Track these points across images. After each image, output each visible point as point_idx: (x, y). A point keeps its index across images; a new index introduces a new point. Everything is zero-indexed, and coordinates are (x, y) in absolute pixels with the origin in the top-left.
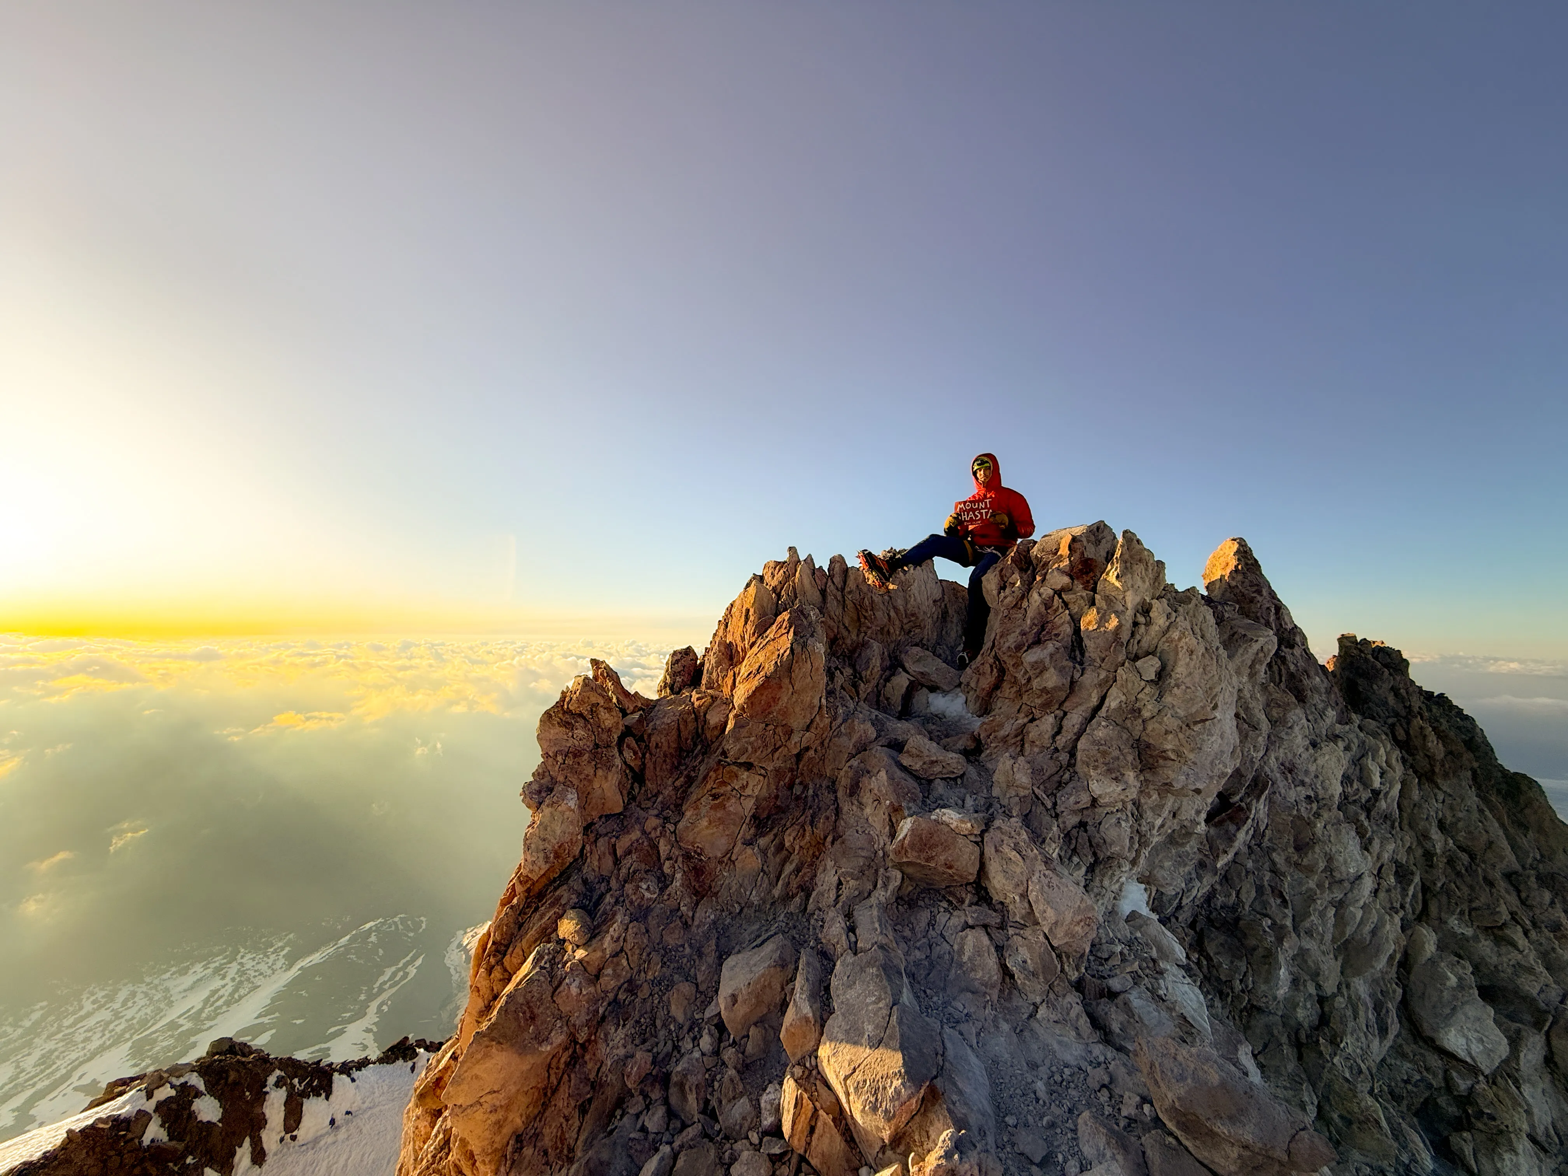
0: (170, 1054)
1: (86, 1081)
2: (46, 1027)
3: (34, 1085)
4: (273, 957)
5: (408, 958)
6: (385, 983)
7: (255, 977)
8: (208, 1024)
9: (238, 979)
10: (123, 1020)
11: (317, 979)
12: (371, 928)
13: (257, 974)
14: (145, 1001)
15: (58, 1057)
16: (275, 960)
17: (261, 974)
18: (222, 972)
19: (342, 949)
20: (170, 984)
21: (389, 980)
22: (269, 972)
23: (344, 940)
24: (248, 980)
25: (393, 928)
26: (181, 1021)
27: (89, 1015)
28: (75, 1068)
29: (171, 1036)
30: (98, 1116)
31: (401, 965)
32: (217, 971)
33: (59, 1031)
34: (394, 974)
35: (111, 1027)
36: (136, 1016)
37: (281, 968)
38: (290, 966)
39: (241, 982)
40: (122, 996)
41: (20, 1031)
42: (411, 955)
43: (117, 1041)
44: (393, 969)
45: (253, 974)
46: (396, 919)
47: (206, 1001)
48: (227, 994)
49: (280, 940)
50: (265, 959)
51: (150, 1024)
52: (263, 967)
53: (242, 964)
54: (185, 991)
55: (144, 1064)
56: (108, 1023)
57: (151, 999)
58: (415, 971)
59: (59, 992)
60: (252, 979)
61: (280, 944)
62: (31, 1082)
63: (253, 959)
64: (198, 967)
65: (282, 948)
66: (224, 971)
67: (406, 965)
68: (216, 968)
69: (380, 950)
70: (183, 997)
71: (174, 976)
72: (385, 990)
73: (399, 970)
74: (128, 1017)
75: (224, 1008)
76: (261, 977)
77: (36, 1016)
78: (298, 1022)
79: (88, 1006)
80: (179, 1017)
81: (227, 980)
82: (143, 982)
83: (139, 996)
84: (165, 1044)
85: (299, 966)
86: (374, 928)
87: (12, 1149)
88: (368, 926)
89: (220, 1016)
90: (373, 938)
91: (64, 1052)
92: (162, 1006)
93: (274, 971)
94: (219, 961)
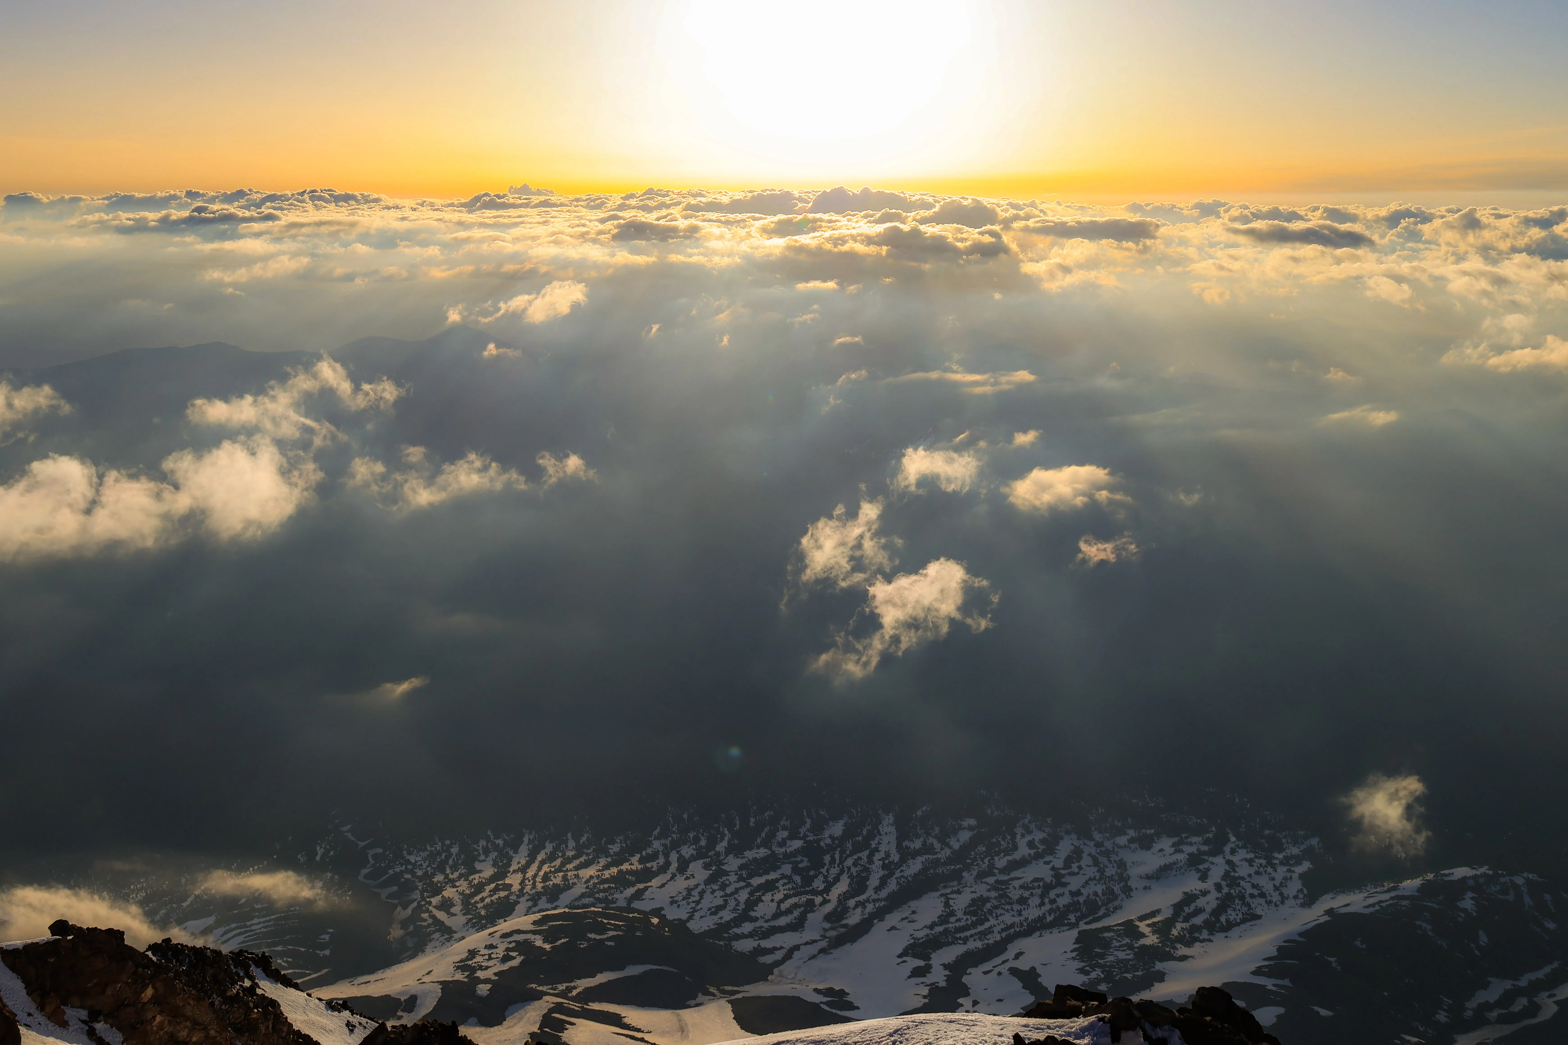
0: (1129, 976)
1: (1023, 964)
2: (975, 859)
3: (965, 940)
4: (1282, 871)
5: (1540, 974)
6: (1487, 1006)
7: (1252, 896)
8: (1182, 951)
9: (1226, 890)
10: (1066, 891)
11: (1358, 943)
12: (1464, 879)
13: (1256, 892)
14: (1092, 872)
15: (990, 912)
16: (1285, 879)
17: (1262, 895)
18: (1201, 867)
19: (1405, 903)
20: (1128, 857)
21: (1499, 1004)
22: (1276, 897)
23: (1410, 885)
24: (1242, 898)
25: (1511, 897)
26: (1143, 927)
27: (1023, 863)
28: (1010, 939)
29: (1130, 947)
30: (1051, 1032)
31: (1523, 982)
32: (1194, 861)
33: (989, 872)
34: (1508, 998)
35: (1052, 894)
36: (1083, 891)
37: (1296, 897)
38: (1309, 901)
39: (1229, 896)
40: (1065, 848)
41: (948, 852)
42: (1547, 969)
43: (1060, 921)
44: (1508, 985)
45: (1250, 890)
46: (1519, 880)
47: (1178, 908)
48: (1209, 909)
49: (1295, 843)
50: (1269, 870)
51: (1101, 913)
52: (1264, 882)
53: (1229, 862)
54: (1148, 877)
55: (1093, 975)
56: (1048, 887)
57: (1101, 871)
58: (1555, 1008)
59: (989, 811)
60: (1248, 899)
61: (1295, 851)
62: (962, 935)
63: (1250, 862)
64: (1166, 843)
65: (1298, 860)
66: (1206, 865)
67: (1535, 988)
68: (1191, 855)
69: (1481, 932)
70: (1145, 888)
71: (1133, 846)
72: (1488, 1022)
73: (1516, 992)
74: (1074, 889)
75: (1205, 934)
76: (1262, 901)
77: (965, 836)
78: (1324, 1012)
79: (1023, 851)
80: (1142, 918)
81: (1209, 885)
82: (1091, 839)
83: (1086, 861)
84: (1122, 955)
85: (1327, 906)
86: (1471, 883)
87: (954, 1026)
88: (1460, 872)
89: (1197, 944)
90: (1467, 903)
91: (996, 907)
92: (1117, 889)
93: (1284, 899)
94: (1195, 845)
